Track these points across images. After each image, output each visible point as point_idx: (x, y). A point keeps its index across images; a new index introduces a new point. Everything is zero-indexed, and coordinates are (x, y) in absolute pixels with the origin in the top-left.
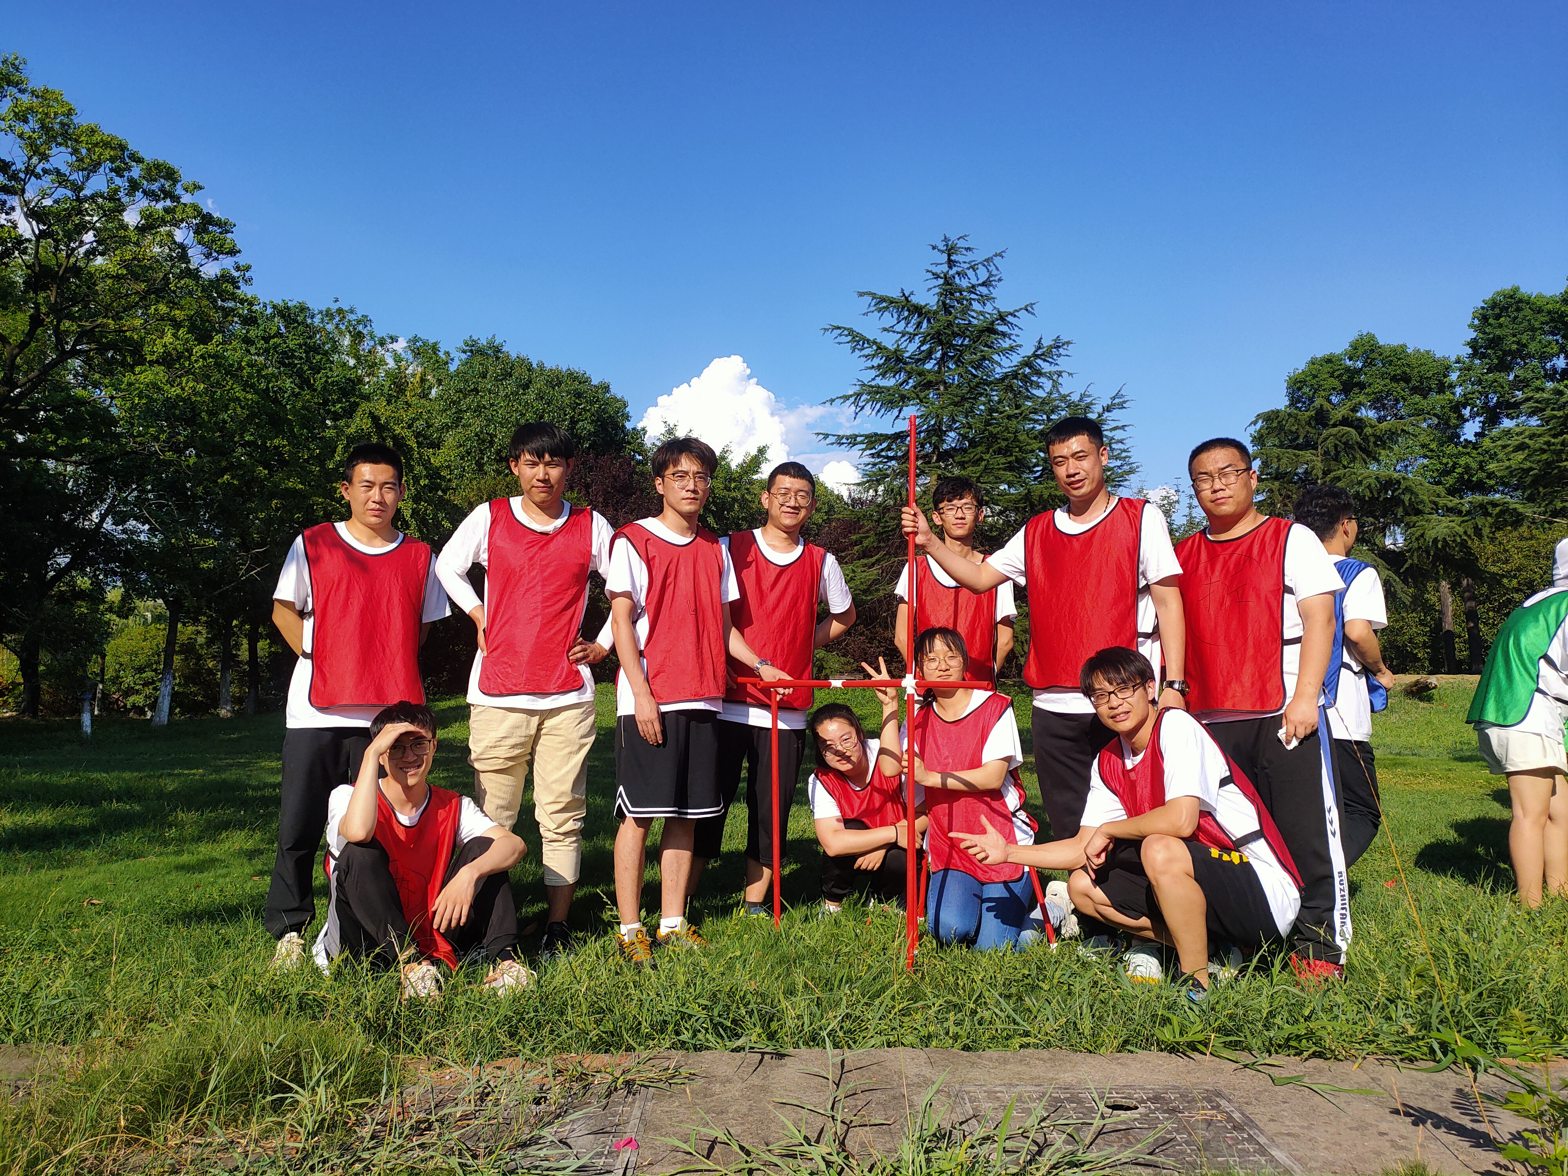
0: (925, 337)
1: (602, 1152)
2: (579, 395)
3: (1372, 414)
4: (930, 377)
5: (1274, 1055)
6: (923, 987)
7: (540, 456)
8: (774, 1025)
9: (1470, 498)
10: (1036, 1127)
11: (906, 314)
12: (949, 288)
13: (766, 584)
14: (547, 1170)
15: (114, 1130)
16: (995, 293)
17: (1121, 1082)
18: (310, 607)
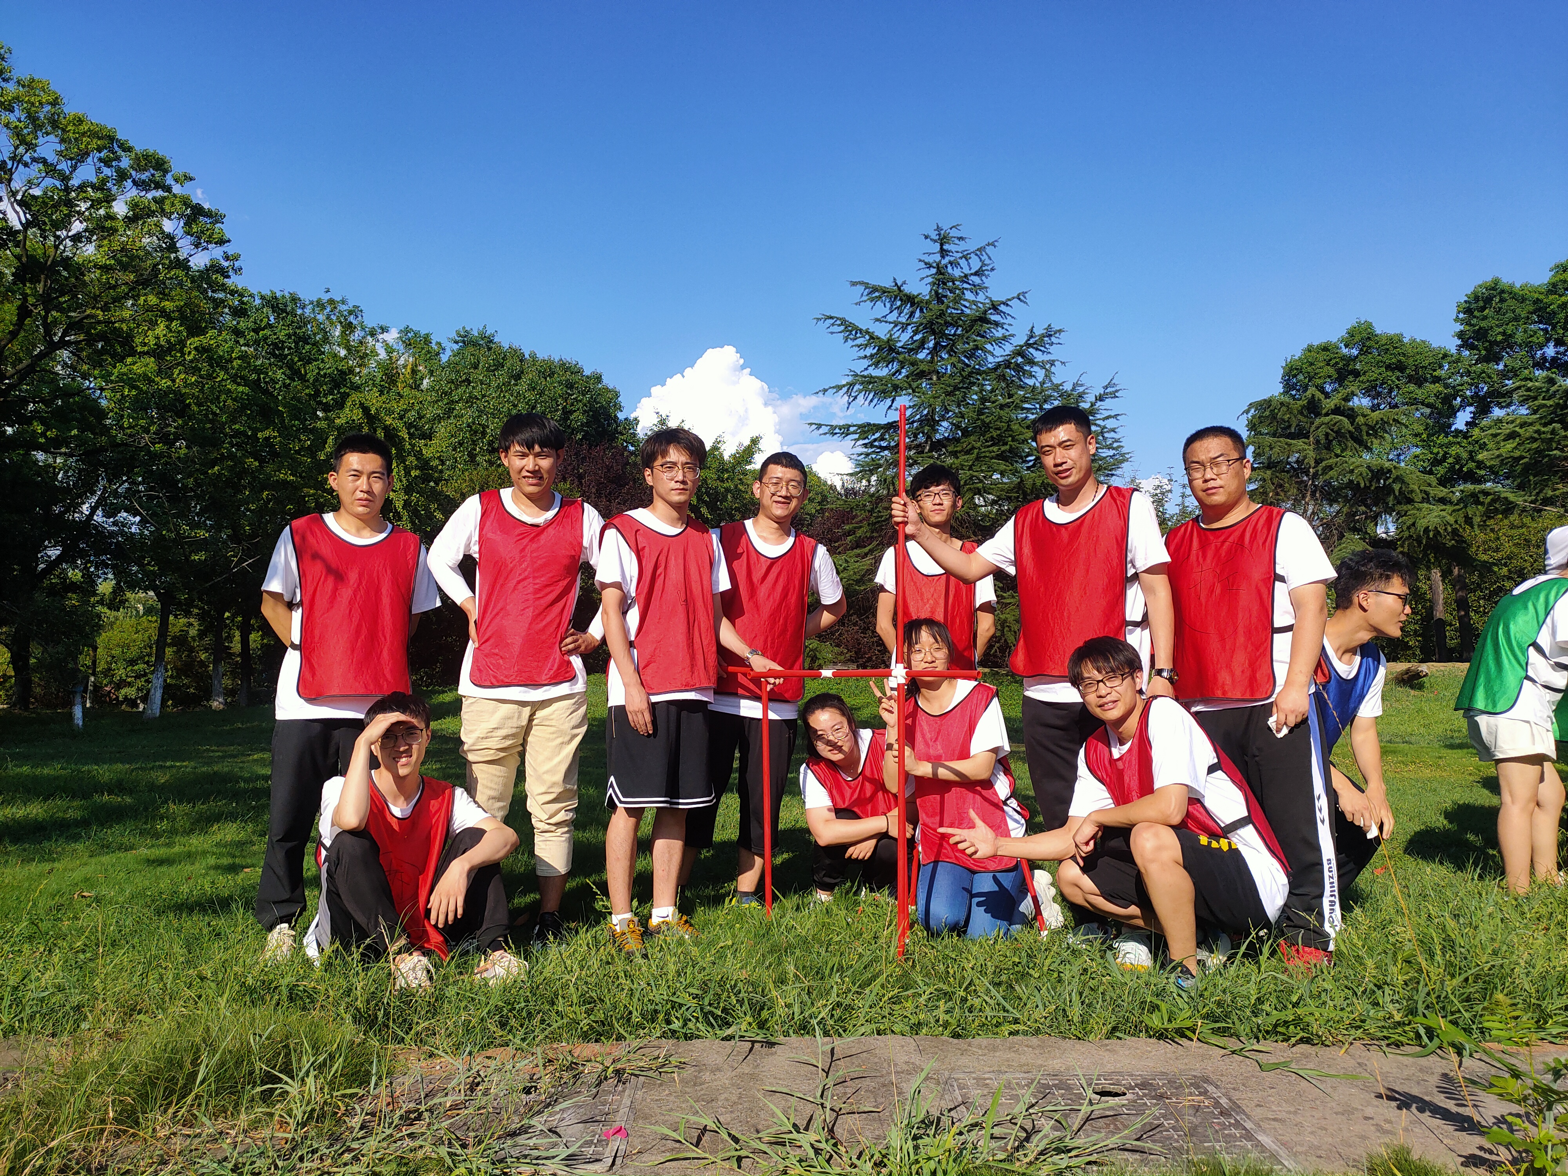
0: (918, 327)
1: (592, 1141)
2: (570, 385)
3: (1366, 402)
4: (923, 367)
5: (1262, 1041)
6: (913, 975)
7: (530, 447)
8: (765, 1014)
9: (1461, 488)
10: (1024, 1113)
11: (899, 303)
12: (941, 277)
13: (757, 576)
14: (537, 1159)
15: (103, 1121)
16: (987, 282)
17: (1109, 1068)
18: (298, 599)
